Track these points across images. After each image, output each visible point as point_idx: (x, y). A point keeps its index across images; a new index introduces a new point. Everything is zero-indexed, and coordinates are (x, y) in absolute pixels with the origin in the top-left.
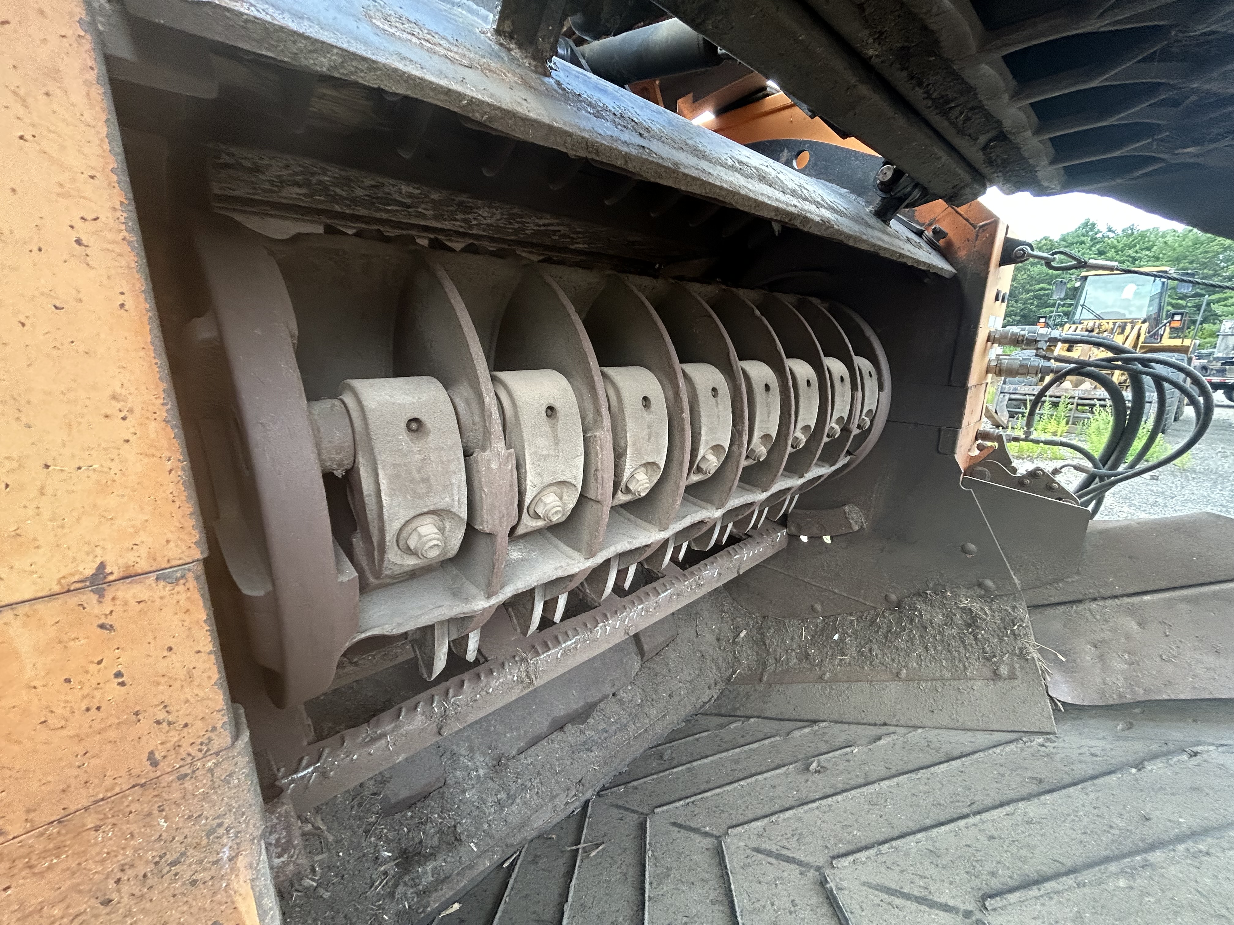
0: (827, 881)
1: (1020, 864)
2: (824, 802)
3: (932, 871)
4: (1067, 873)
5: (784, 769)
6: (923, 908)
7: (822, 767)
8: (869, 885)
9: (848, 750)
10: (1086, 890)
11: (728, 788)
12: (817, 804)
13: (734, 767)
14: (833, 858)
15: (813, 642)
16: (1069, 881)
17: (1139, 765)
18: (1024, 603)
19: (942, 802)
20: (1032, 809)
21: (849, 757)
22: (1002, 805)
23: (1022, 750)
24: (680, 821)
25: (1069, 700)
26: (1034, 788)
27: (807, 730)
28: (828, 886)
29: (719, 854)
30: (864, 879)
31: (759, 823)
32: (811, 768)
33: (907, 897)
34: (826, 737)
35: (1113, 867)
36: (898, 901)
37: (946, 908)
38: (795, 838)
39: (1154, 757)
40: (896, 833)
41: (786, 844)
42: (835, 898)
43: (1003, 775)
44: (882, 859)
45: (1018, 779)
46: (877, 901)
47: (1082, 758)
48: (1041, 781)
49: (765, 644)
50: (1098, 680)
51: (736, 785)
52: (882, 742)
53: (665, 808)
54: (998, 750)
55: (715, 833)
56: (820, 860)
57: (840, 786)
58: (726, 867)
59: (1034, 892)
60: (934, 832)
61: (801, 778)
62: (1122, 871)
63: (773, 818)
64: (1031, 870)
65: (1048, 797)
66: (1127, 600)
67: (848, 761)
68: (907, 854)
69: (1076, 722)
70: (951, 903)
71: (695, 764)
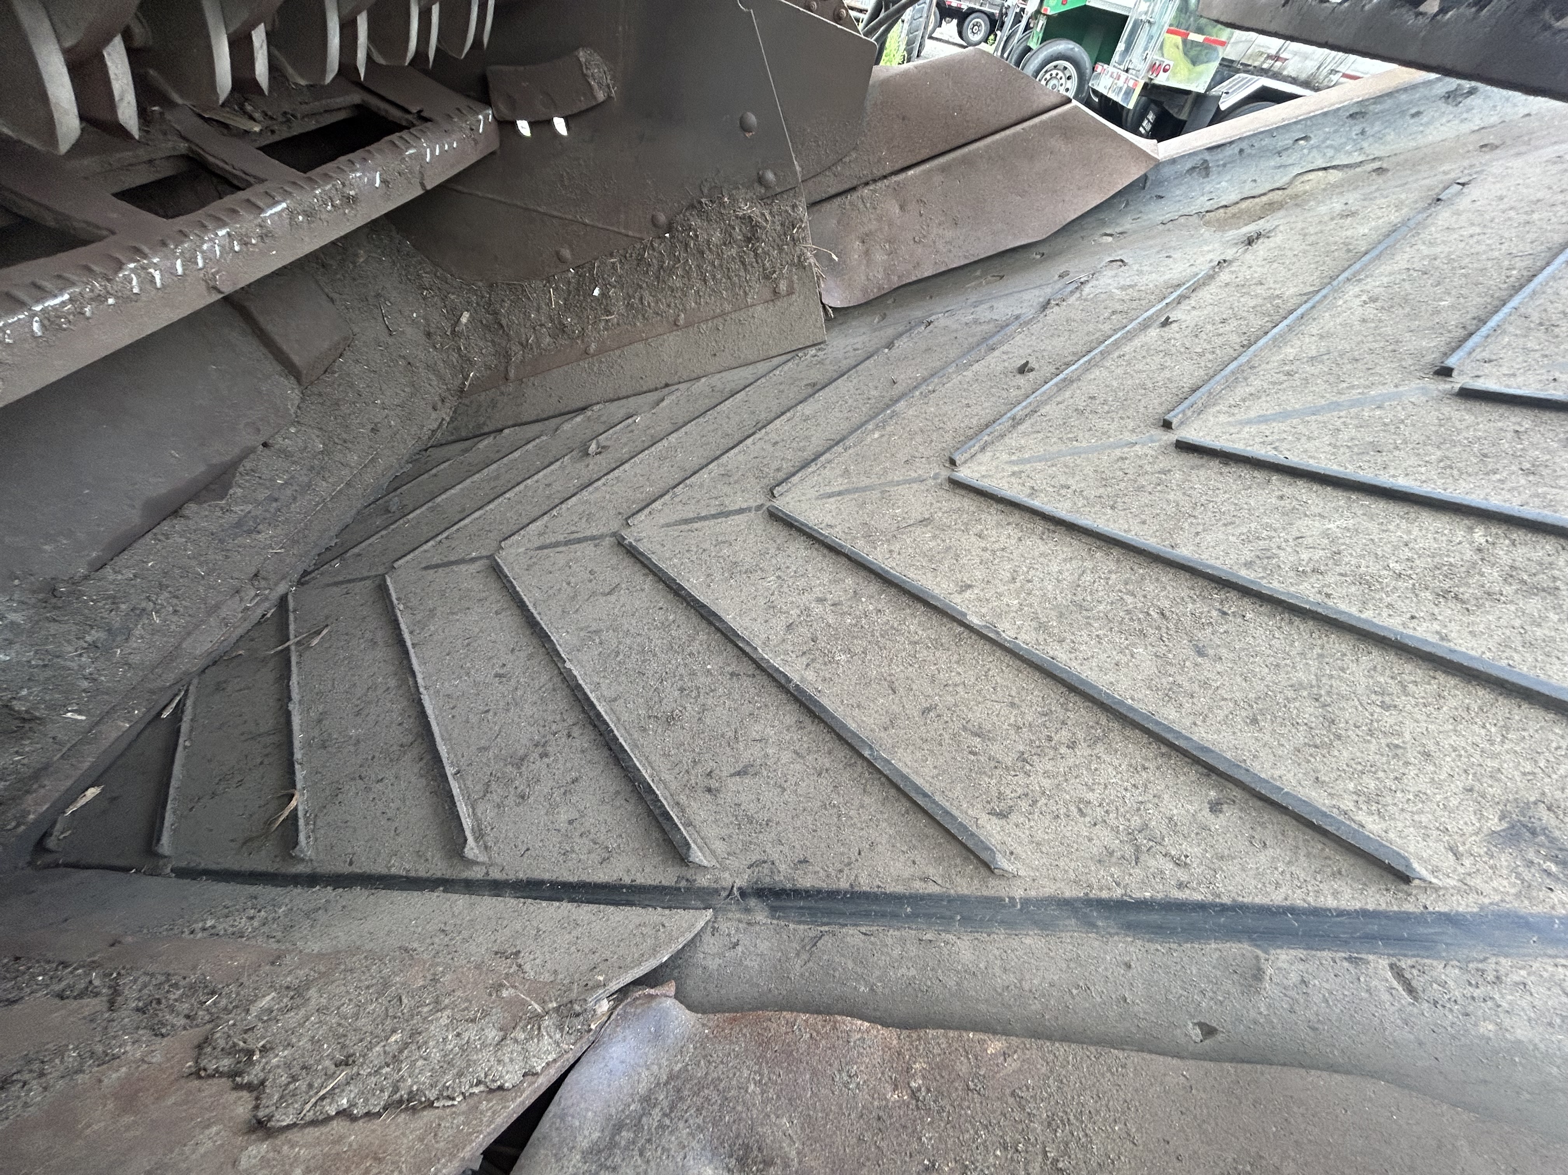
0: (624, 539)
1: (800, 453)
2: (609, 476)
3: (726, 489)
4: (837, 443)
5: (558, 463)
6: (719, 520)
7: (603, 447)
8: (668, 525)
9: (630, 421)
10: (851, 451)
11: (491, 506)
12: (603, 480)
13: (493, 484)
14: (627, 519)
15: (567, 307)
16: (839, 449)
17: (890, 345)
18: (804, 200)
19: (730, 432)
20: (807, 408)
21: (633, 427)
22: (783, 414)
23: (798, 365)
24: (436, 560)
25: (838, 304)
26: (810, 390)
27: (578, 419)
28: (626, 542)
29: (496, 570)
30: (662, 521)
31: (539, 523)
32: (590, 451)
33: (705, 518)
34: (603, 419)
35: (870, 426)
36: (696, 525)
37: (741, 511)
38: (584, 520)
39: (900, 335)
40: (689, 473)
41: (574, 528)
42: (635, 548)
43: (783, 391)
44: (677, 500)
45: (796, 389)
46: (676, 534)
47: (847, 355)
48: (814, 385)
49: (502, 326)
50: (863, 278)
51: (500, 499)
52: (664, 404)
53: (409, 557)
54: (777, 372)
55: (484, 553)
56: (615, 525)
57: (627, 456)
58: (506, 576)
59: (813, 467)
60: (724, 459)
61: (580, 465)
62: (877, 426)
63: (554, 512)
64: (808, 454)
65: (821, 393)
66: (894, 179)
67: (632, 431)
68: (701, 486)
69: (844, 326)
70: (744, 506)
71: (439, 500)
